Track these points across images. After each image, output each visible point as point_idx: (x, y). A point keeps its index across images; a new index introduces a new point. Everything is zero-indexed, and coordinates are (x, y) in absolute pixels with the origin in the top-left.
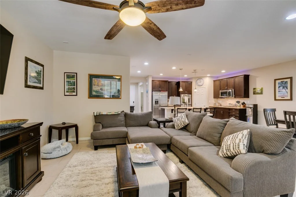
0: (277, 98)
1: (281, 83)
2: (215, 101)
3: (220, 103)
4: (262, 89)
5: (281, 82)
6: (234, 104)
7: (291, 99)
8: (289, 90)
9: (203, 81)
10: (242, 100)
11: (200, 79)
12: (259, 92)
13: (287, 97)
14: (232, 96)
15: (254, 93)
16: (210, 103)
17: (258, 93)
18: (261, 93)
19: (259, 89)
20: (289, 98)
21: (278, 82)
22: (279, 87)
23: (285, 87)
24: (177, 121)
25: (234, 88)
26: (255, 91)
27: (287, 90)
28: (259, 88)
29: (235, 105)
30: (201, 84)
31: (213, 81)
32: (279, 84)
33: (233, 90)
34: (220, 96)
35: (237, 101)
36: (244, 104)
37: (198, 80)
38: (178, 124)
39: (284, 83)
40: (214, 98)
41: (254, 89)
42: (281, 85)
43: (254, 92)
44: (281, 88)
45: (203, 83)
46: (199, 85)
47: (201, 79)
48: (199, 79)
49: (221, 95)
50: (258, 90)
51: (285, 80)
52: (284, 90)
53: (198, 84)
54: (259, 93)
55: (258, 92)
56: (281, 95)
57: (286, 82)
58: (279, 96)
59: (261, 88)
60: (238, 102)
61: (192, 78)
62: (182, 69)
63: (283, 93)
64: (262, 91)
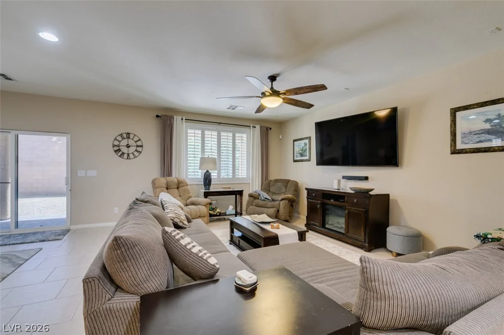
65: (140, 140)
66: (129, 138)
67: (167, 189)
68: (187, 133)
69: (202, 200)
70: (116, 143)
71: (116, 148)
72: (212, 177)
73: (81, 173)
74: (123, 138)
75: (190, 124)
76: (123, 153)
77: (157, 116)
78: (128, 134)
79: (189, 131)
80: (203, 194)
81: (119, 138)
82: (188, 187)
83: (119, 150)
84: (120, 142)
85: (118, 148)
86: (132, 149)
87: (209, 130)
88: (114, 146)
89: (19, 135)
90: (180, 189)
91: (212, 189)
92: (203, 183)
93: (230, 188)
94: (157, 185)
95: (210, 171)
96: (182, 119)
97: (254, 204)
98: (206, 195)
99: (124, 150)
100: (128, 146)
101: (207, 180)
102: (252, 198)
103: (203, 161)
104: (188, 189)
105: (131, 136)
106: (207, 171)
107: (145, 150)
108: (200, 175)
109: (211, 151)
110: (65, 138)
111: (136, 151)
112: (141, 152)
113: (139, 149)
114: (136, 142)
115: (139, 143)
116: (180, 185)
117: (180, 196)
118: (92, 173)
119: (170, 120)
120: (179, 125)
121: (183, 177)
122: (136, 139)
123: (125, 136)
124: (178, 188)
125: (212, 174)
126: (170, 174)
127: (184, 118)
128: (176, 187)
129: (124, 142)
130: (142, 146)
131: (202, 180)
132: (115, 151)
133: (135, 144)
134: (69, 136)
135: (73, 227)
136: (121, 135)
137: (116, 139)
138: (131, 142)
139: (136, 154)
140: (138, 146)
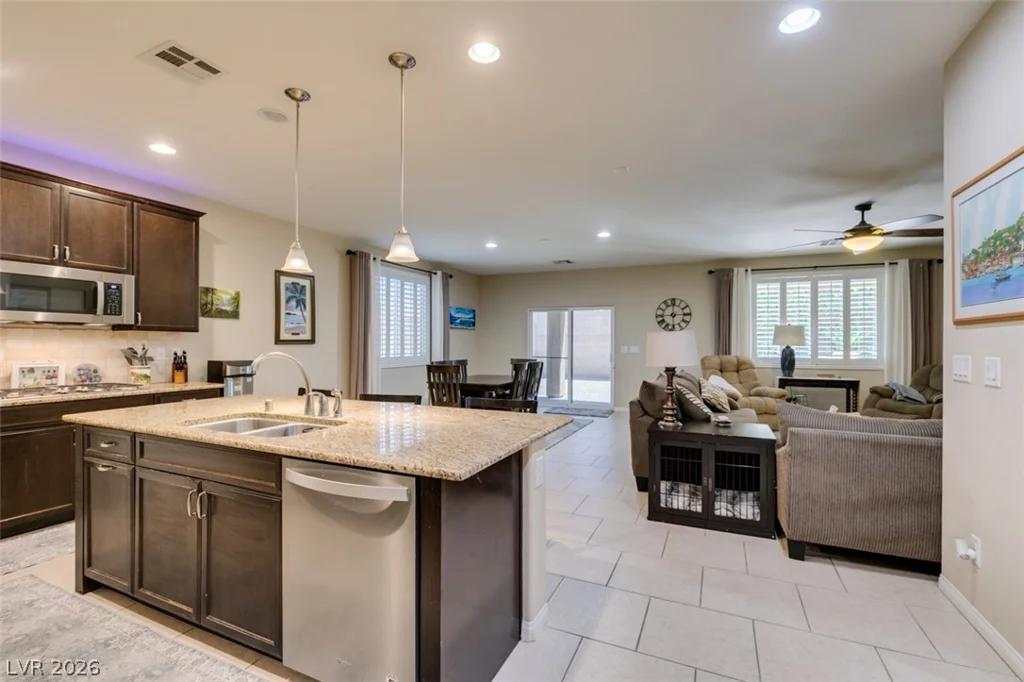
0: (284, 336)
1: (291, 287)
4: (236, 299)
5: (293, 283)
7: (312, 341)
8: (308, 313)
12: (228, 308)
13: (304, 333)
15: (207, 310)
17: (222, 314)
18: (234, 315)
19: (228, 297)
20: (307, 336)
21: (286, 284)
22: (288, 300)
23: (301, 303)
25: (136, 269)
26: (212, 304)
27: (305, 313)
28: (227, 293)
29: (85, 376)
32: (287, 289)
33: (130, 278)
39: (299, 288)
41: (206, 290)
42: (291, 294)
43: (204, 305)
44: (293, 303)
50: (223, 300)
51: (302, 281)
52: (298, 312)
54: (226, 312)
55: (224, 308)
56: (292, 326)
57: (304, 287)
58: (287, 330)
59: (233, 294)
60: (130, 355)
63: (295, 320)
64: (237, 307)
65: (688, 306)
66: (674, 305)
67: (721, 371)
68: (754, 290)
69: (777, 390)
70: (660, 312)
71: (660, 319)
72: (796, 357)
73: (624, 349)
74: (668, 306)
75: (758, 276)
76: (668, 325)
77: (710, 272)
78: (673, 300)
79: (759, 286)
80: (777, 383)
81: (663, 306)
82: (755, 371)
83: (663, 321)
84: (664, 310)
85: (662, 319)
86: (678, 319)
87: (792, 280)
88: (657, 316)
89: (575, 312)
90: (741, 372)
91: (796, 375)
92: (779, 366)
93: (833, 376)
94: (707, 365)
95: (793, 347)
96: (746, 271)
97: (877, 405)
98: (783, 383)
99: (668, 320)
100: (673, 315)
101: (788, 360)
102: (875, 396)
103: (780, 332)
104: (754, 374)
105: (677, 302)
106: (788, 347)
107: (694, 320)
108: (777, 352)
109: (799, 315)
110: (609, 311)
111: (683, 321)
112: (689, 322)
113: (687, 318)
114: (683, 309)
115: (687, 311)
116: (741, 367)
117: (741, 383)
118: (635, 349)
119: (728, 275)
120: (742, 280)
121: (748, 355)
122: (683, 305)
123: (669, 302)
124: (738, 371)
125: (796, 352)
126: (728, 351)
127: (749, 270)
128: (735, 369)
129: (669, 311)
130: (690, 314)
131: (779, 362)
132: (659, 323)
133: (681, 312)
134: (613, 308)
135: (616, 409)
136: (665, 302)
137: (659, 308)
138: (677, 310)
139: (683, 325)
140: (685, 315)
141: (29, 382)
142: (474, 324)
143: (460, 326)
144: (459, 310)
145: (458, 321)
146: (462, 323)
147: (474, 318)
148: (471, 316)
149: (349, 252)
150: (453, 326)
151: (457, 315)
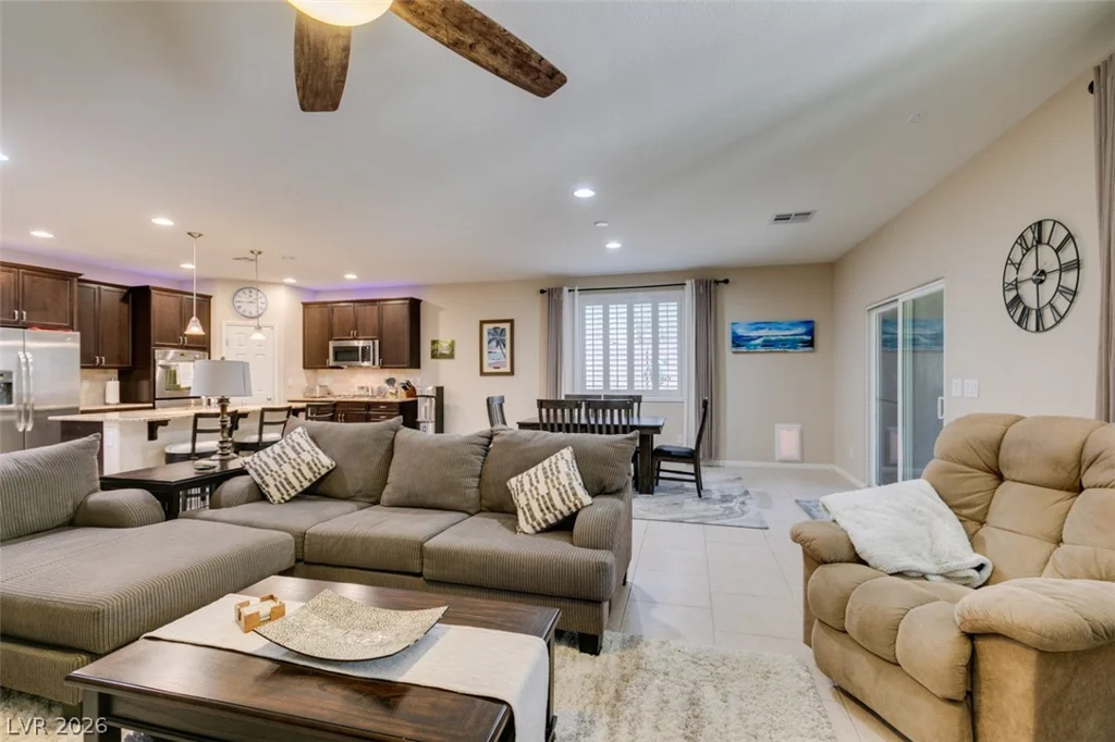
0: (486, 370)
1: (493, 331)
2: (308, 379)
3: (326, 386)
4: (452, 345)
5: (495, 328)
6: (375, 388)
7: (512, 373)
8: (507, 351)
9: (263, 300)
10: (402, 376)
11: (251, 289)
12: (447, 352)
13: (505, 366)
14: (374, 364)
15: (434, 356)
16: (290, 387)
17: (443, 356)
18: (451, 356)
19: (447, 345)
20: (508, 369)
21: (488, 329)
22: (489, 342)
23: (501, 343)
24: (275, 467)
25: (380, 336)
26: (437, 350)
27: (504, 351)
28: (444, 342)
29: (380, 391)
30: (252, 310)
31: (301, 306)
32: (489, 333)
33: (377, 342)
34: (331, 362)
35: (387, 378)
36: (407, 387)
37: (241, 293)
38: (286, 479)
39: (499, 331)
40: (304, 367)
41: (434, 342)
42: (492, 337)
43: (433, 352)
44: (494, 343)
45: (264, 306)
46: (247, 314)
47: (254, 291)
48: (247, 291)
49: (336, 359)
50: (443, 348)
51: (502, 326)
52: (498, 350)
53: (241, 310)
54: (445, 355)
55: (444, 352)
56: (492, 361)
57: (503, 330)
58: (490, 365)
59: (449, 342)
60: (390, 382)
61: (210, 281)
62: (200, 235)
63: (497, 356)
64: (453, 350)
65: (1070, 236)
66: (1039, 242)
70: (1011, 276)
71: (1011, 295)
73: (957, 388)
74: (1026, 250)
76: (1026, 311)
78: (1038, 225)
81: (1018, 254)
83: (1018, 299)
84: (1018, 267)
85: (1014, 293)
86: (1049, 288)
88: (1006, 288)
99: (1028, 292)
100: (1040, 276)
105: (1046, 231)
107: (1085, 282)
111: (1061, 290)
112: (1075, 293)
113: (1069, 279)
114: (1057, 251)
115: (1069, 254)
118: (971, 387)
122: (1058, 237)
123: (1030, 237)
129: (1030, 265)
130: (1076, 265)
132: (1009, 306)
133: (1055, 263)
136: (1021, 238)
137: (1009, 261)
139: (1062, 303)
140: (1064, 268)
141: (362, 392)
142: (811, 344)
143: (762, 350)
144: (758, 326)
145: (759, 341)
146: (768, 344)
147: (811, 332)
148: (801, 330)
149: (542, 292)
150: (743, 349)
151: (754, 334)
